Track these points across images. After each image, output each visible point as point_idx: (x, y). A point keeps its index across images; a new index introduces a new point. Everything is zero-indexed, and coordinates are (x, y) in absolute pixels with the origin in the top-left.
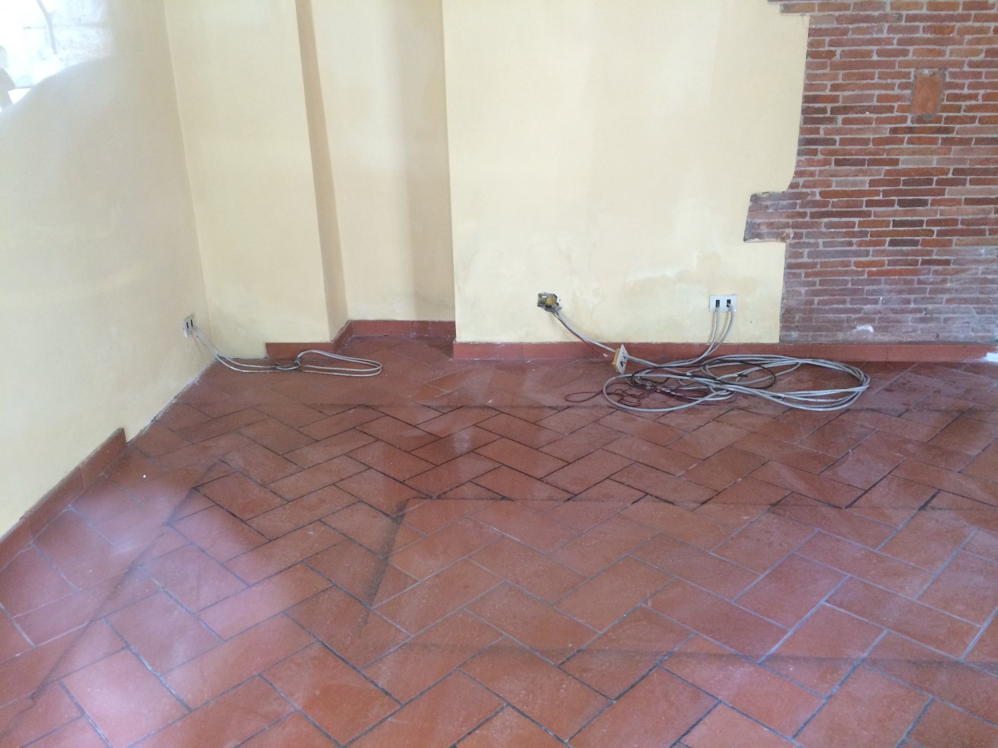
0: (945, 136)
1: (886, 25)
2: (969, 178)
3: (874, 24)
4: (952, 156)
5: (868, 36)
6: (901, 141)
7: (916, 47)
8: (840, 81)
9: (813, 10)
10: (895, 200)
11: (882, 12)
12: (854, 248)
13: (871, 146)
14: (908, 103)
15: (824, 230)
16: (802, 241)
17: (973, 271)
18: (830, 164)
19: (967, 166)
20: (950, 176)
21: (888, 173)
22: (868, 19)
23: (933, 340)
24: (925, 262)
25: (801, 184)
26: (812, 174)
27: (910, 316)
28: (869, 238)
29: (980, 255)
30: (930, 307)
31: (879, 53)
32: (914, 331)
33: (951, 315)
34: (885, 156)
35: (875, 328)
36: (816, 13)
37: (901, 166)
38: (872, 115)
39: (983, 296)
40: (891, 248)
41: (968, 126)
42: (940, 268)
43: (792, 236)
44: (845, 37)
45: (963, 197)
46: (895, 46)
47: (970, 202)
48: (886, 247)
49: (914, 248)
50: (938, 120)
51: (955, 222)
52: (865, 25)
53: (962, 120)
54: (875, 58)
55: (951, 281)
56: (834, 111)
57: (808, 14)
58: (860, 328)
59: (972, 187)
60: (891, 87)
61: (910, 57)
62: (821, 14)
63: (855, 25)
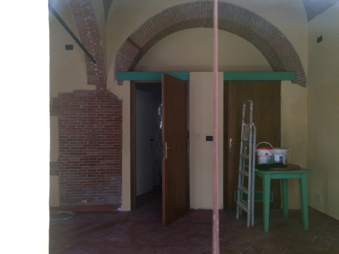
0: (98, 147)
1: (78, 119)
2: (106, 158)
3: (75, 119)
4: (100, 152)
5: (74, 122)
6: (87, 148)
7: (87, 124)
8: (68, 133)
10: (87, 164)
11: (77, 116)
12: (78, 177)
13: (79, 149)
14: (87, 138)
15: (69, 172)
16: (63, 175)
17: (112, 184)
18: (69, 154)
19: (105, 155)
20: (101, 157)
21: (84, 157)
23: (104, 204)
24: (98, 181)
25: (61, 160)
26: (64, 157)
27: (97, 197)
28: (82, 175)
29: (113, 179)
30: (102, 194)
31: (78, 126)
32: (98, 202)
33: (108, 197)
34: (83, 152)
35: (87, 201)
36: (60, 116)
37: (87, 155)
38: (78, 141)
39: (116, 191)
40: (88, 177)
41: (103, 144)
42: (103, 183)
43: (60, 174)
44: (68, 122)
45: (105, 163)
46: (81, 124)
47: (107, 164)
48: (87, 177)
49: (94, 177)
50: (95, 143)
51: (104, 170)
52: (73, 119)
53: (102, 143)
54: (77, 127)
55: (106, 187)
56: (68, 140)
57: (58, 116)
58: (83, 201)
59: (107, 160)
60: (82, 134)
61: (86, 127)
63: (70, 119)
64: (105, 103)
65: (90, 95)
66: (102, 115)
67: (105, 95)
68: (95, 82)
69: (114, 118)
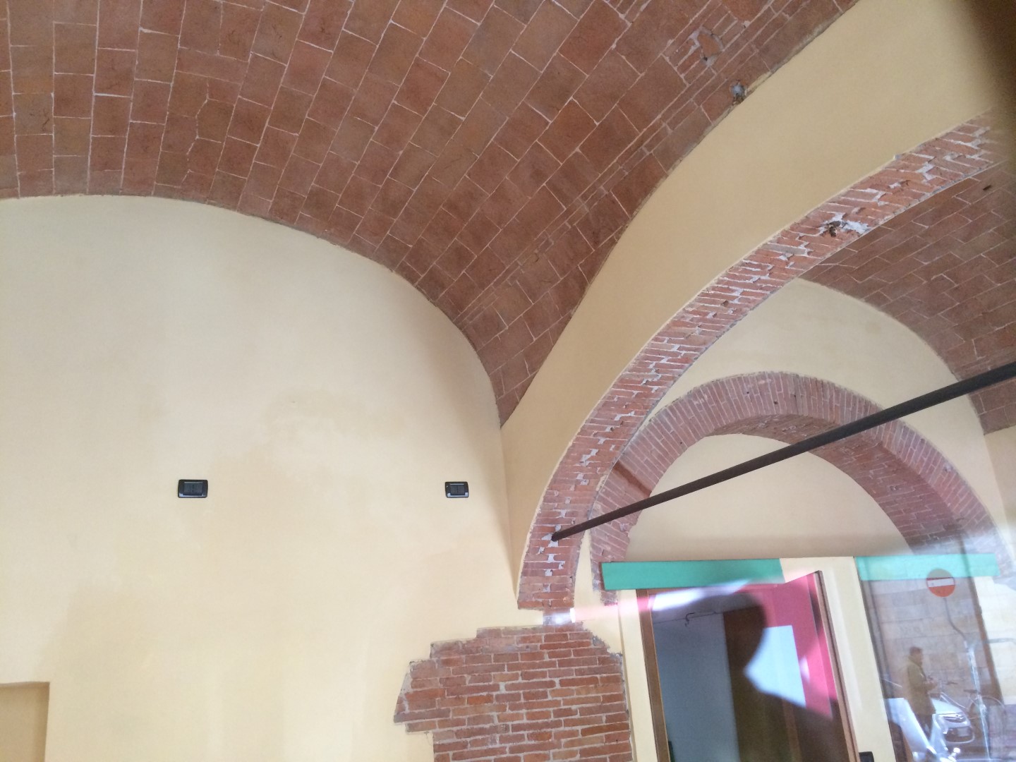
1: (498, 736)
3: (487, 736)
5: (485, 748)
7: (525, 753)
9: (434, 727)
11: (491, 724)
22: (481, 731)
36: (438, 730)
44: (465, 750)
46: (508, 755)
52: (480, 737)
57: (430, 731)
62: (442, 730)
63: (472, 738)
64: (573, 668)
65: (525, 645)
66: (569, 712)
67: (570, 641)
68: (540, 600)
69: (604, 719)
